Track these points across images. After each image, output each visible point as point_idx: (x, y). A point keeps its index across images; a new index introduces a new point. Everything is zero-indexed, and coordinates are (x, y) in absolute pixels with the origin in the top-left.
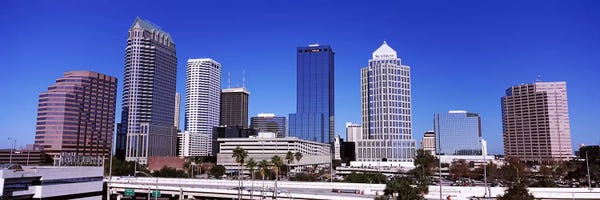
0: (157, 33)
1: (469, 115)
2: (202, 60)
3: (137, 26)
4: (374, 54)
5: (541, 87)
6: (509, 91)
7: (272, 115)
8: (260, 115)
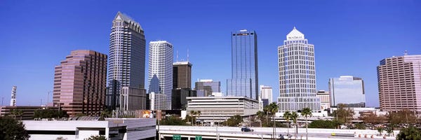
0: (132, 23)
1: (354, 79)
2: (160, 42)
3: (119, 18)
4: (288, 36)
5: (407, 58)
6: (383, 62)
7: (211, 80)
8: (202, 81)
